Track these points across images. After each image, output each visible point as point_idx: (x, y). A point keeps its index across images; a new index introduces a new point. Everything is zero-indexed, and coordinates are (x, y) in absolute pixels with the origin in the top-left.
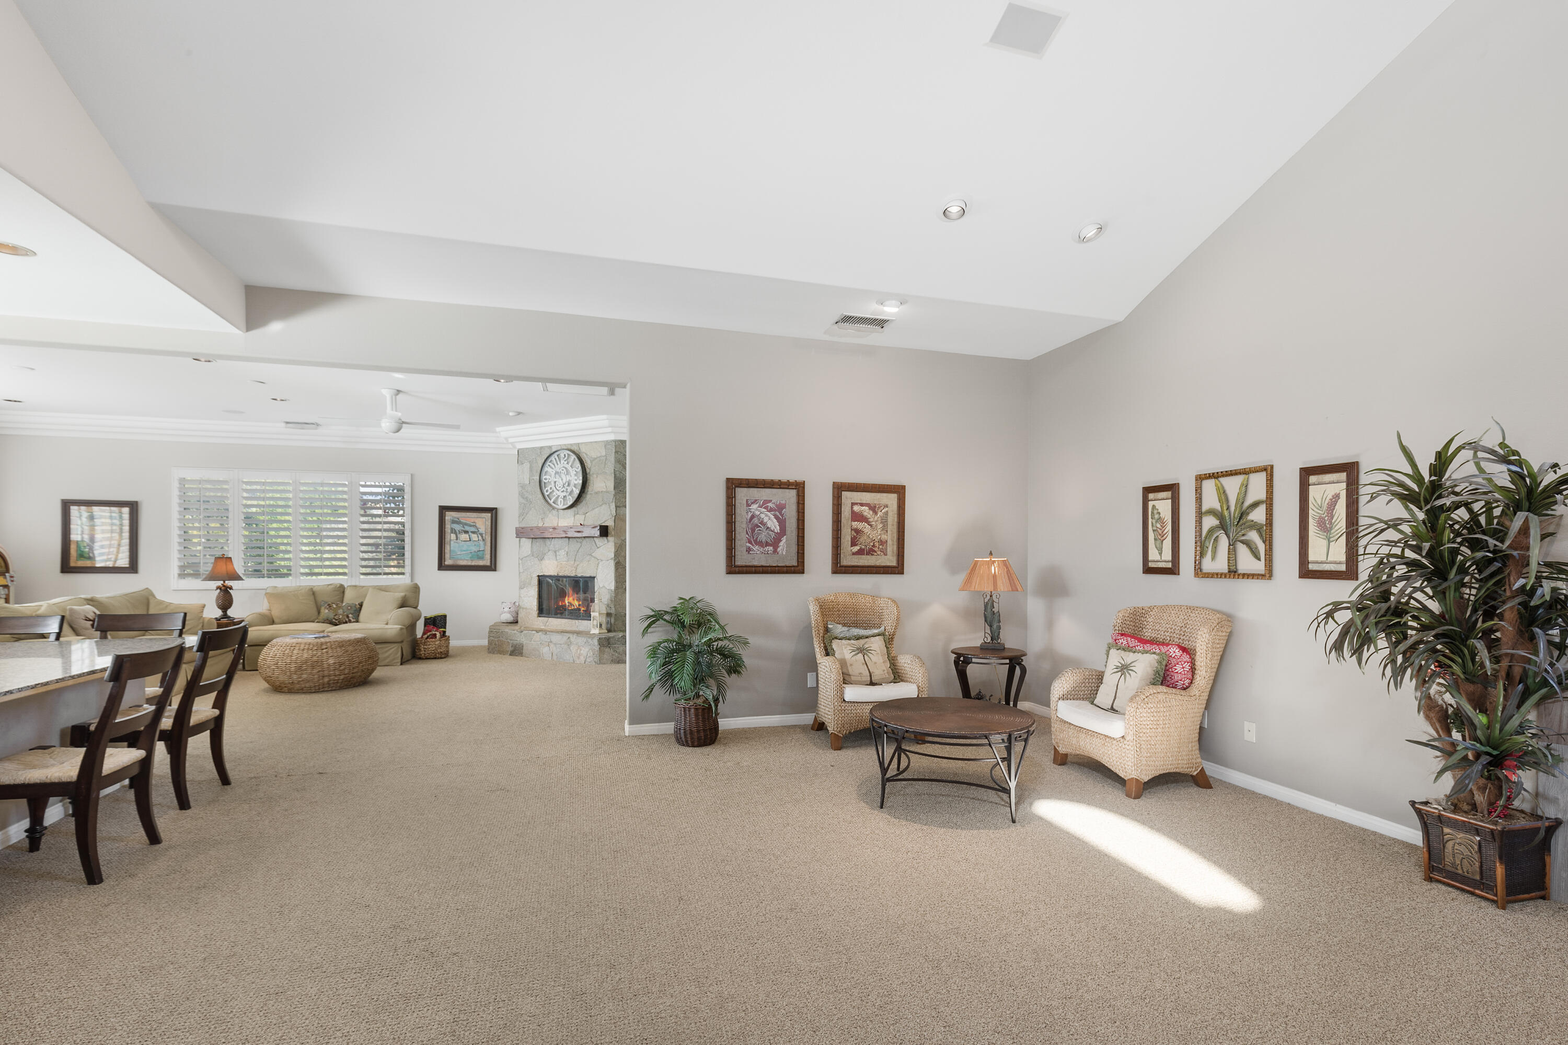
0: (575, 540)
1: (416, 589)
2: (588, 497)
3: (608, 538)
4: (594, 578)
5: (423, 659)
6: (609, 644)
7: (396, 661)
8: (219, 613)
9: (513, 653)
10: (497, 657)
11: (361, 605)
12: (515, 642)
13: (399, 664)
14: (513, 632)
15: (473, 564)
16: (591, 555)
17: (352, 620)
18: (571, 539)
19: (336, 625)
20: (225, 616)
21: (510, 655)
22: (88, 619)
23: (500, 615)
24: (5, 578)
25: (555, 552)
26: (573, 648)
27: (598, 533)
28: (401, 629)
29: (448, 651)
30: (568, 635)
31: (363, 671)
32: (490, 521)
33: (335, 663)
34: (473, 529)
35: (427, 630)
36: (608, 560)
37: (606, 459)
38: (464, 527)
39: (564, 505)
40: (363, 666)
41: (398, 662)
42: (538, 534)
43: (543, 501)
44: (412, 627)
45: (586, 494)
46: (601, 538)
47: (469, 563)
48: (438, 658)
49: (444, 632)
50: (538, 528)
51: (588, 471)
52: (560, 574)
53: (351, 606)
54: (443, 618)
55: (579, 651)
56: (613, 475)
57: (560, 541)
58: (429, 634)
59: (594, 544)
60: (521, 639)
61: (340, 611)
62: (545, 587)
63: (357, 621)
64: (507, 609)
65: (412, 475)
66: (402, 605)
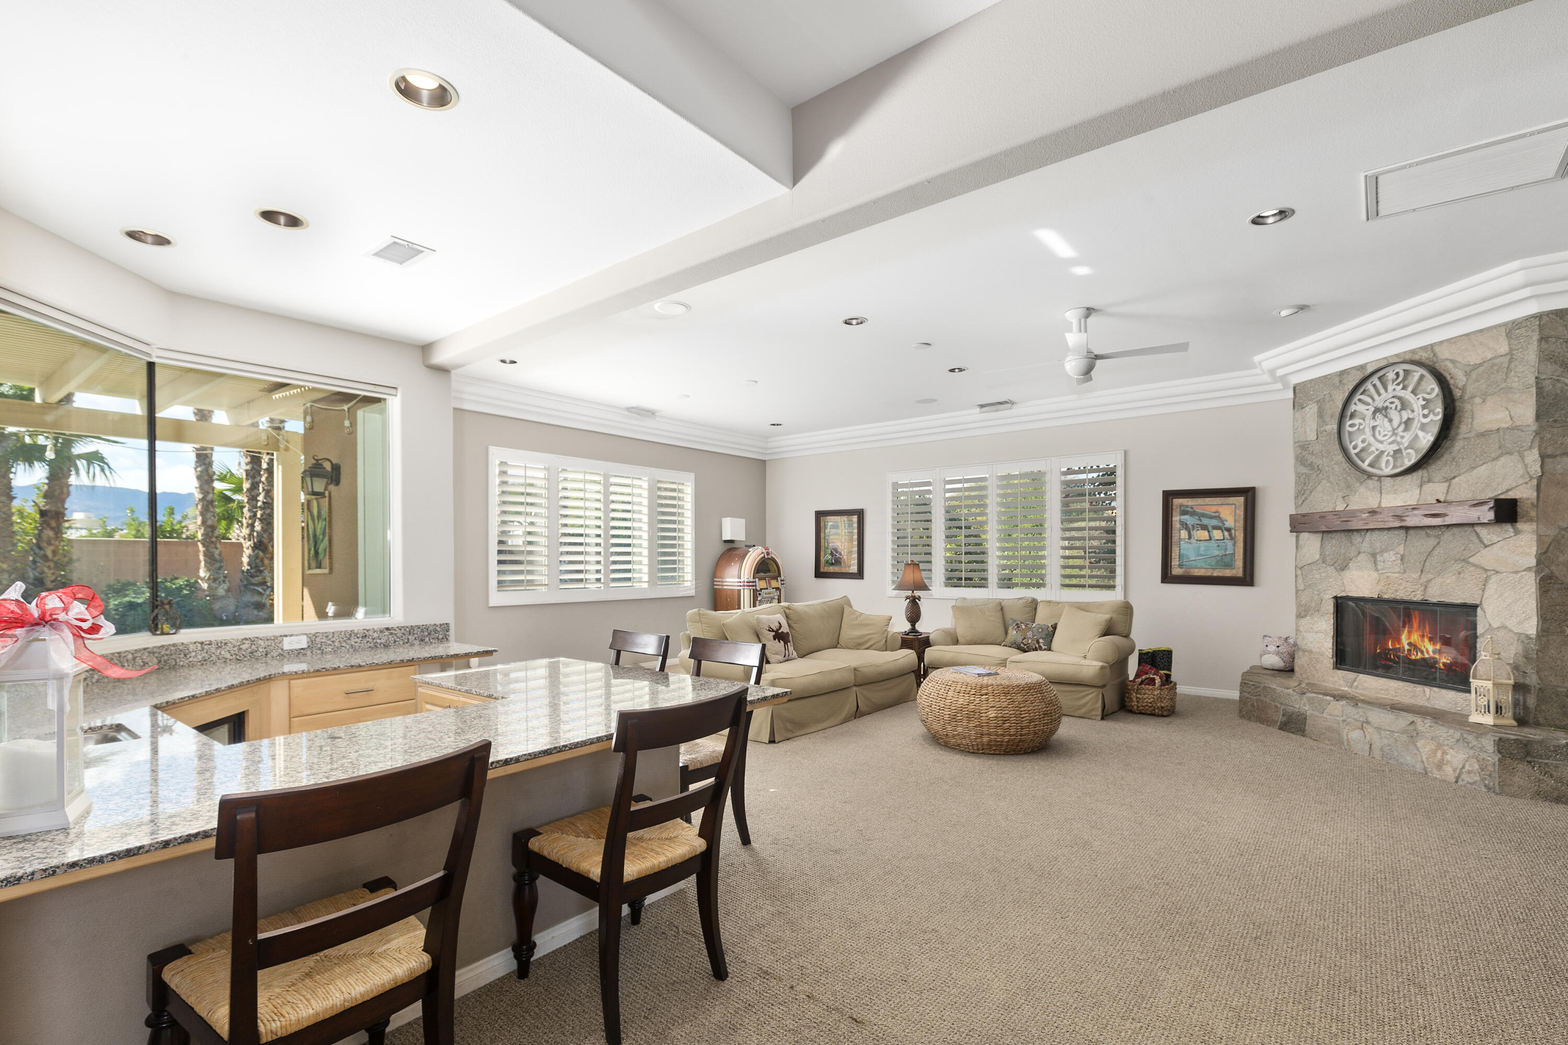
0: (1423, 533)
1: (1127, 610)
2: (1459, 445)
3: (1519, 525)
4: (1474, 607)
5: (1135, 713)
6: (1528, 754)
7: (1094, 713)
8: (907, 627)
9: (1284, 727)
10: (1255, 728)
11: (1055, 627)
12: (1290, 709)
13: (1099, 718)
14: (1286, 691)
15: (1215, 574)
16: (1465, 561)
17: (1044, 647)
18: (1411, 532)
19: (1025, 651)
20: (913, 630)
21: (1280, 728)
22: (771, 630)
23: (1261, 656)
24: (777, 581)
25: (1374, 555)
26: (1425, 747)
27: (1491, 515)
28: (1102, 668)
29: (1173, 707)
30: (1411, 717)
31: (1035, 733)
32: (1242, 508)
33: (996, 717)
34: (1214, 522)
35: (1142, 671)
36: (1516, 572)
37: (1511, 361)
38: (1201, 521)
39: (1394, 467)
40: (1035, 726)
41: (1096, 715)
42: (1337, 524)
43: (1346, 465)
44: (1120, 664)
45: (1453, 440)
46: (1497, 529)
47: (1209, 573)
48: (1158, 716)
49: (1168, 676)
50: (1336, 513)
51: (1457, 393)
52: (1386, 596)
53: (1043, 628)
54: (1168, 654)
55: (1439, 754)
56: (1534, 390)
57: (1385, 536)
58: (1144, 677)
59: (1476, 540)
60: (1302, 705)
61: (1030, 634)
62: (1349, 619)
63: (1049, 649)
64: (1272, 648)
65: (1125, 452)
66: (1107, 632)
